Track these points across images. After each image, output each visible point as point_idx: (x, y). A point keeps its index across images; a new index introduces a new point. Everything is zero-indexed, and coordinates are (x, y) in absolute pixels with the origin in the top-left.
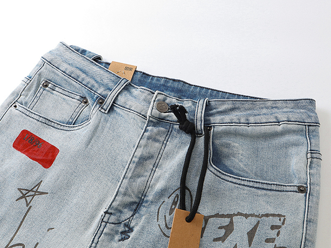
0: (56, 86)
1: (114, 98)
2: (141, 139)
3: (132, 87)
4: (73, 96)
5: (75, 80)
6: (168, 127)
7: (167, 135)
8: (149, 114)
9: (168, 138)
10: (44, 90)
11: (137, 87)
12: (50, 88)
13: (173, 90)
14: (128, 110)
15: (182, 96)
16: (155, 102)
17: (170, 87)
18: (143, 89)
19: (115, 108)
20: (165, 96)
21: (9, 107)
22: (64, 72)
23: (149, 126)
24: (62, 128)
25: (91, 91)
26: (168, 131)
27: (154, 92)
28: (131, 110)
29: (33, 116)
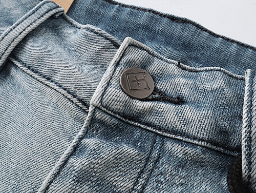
1: (14, 45)
2: (54, 178)
3: (67, 25)
6: (147, 145)
7: (142, 171)
8: (94, 100)
9: (146, 183)
11: (79, 25)
13: (169, 40)
14: (43, 80)
15: (191, 58)
16: (119, 68)
17: (162, 33)
18: (92, 31)
19: (13, 71)
20: (150, 54)
23: (92, 136)
26: (148, 160)
27: (118, 41)
28: (52, 81)
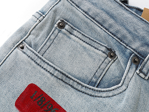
0: (74, 29)
4: (96, 45)
5: (100, 26)
10: (60, 31)
12: (67, 30)
21: (14, 47)
22: (86, 13)
24: (83, 89)
25: (122, 43)
29: (45, 66)
